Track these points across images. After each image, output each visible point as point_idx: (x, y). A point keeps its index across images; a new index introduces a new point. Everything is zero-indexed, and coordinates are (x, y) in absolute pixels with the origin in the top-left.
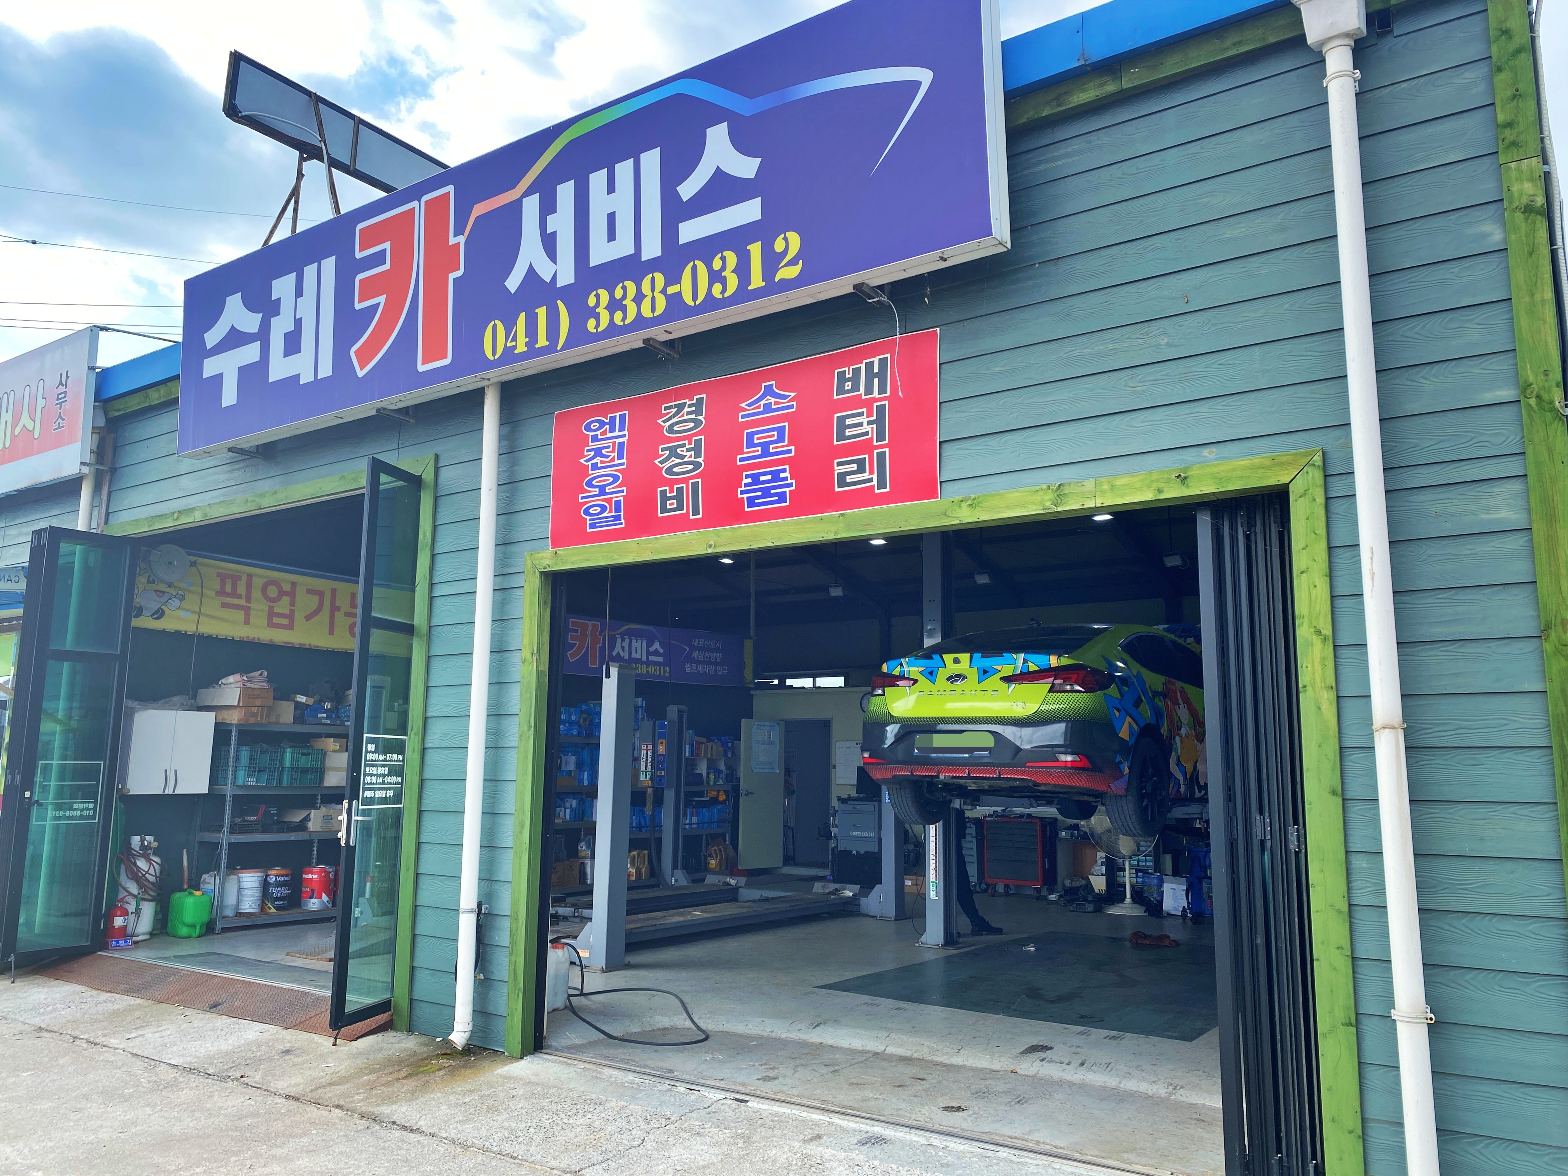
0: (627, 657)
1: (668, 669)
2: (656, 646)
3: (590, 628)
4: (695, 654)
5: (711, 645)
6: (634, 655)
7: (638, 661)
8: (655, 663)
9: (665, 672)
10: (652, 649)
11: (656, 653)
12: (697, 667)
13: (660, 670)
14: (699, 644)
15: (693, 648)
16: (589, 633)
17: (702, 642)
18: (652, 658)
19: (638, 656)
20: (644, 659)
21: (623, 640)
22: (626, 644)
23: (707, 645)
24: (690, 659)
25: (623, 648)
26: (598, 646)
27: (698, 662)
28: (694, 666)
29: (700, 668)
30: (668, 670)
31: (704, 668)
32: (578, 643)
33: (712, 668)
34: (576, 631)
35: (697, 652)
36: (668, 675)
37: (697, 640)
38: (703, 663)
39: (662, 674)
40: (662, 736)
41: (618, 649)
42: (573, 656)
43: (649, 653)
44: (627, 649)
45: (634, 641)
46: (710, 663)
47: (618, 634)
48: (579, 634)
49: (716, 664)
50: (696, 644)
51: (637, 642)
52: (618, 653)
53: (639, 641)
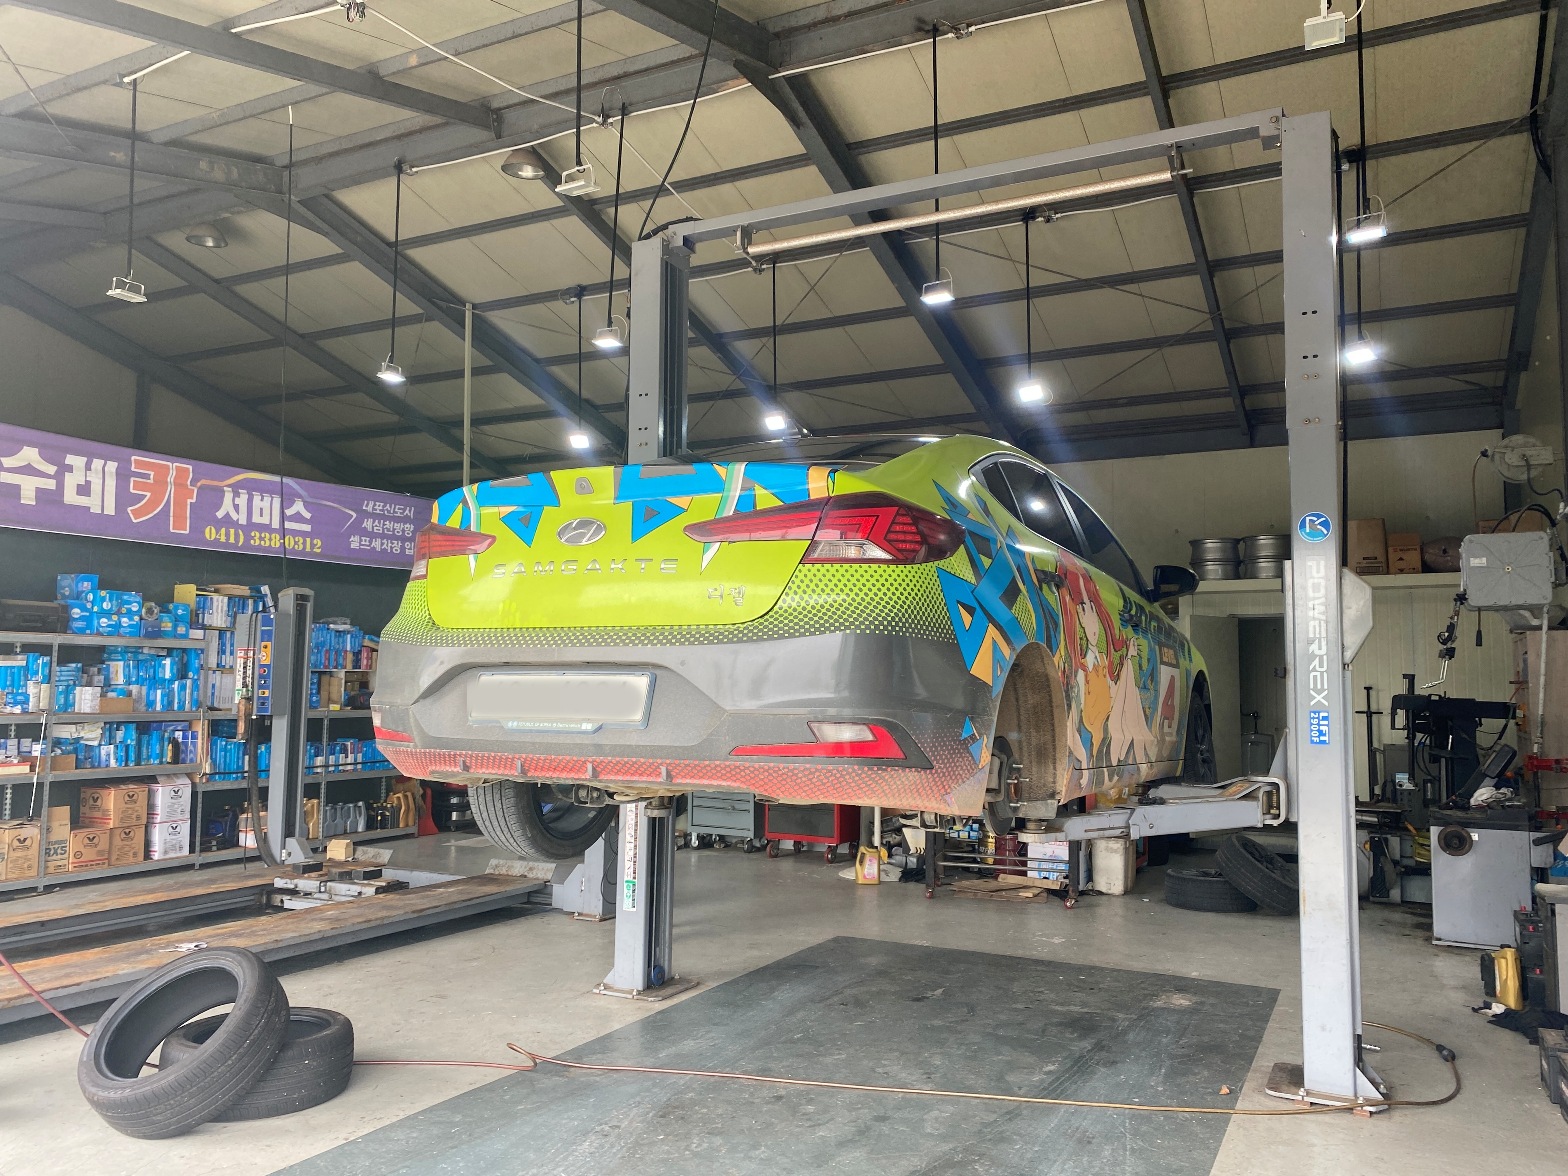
0: (243, 521)
1: (318, 542)
2: (298, 507)
3: (172, 474)
4: (368, 524)
5: (394, 512)
6: (256, 519)
7: (266, 528)
8: (295, 533)
9: (313, 546)
10: (289, 512)
11: (297, 518)
12: (371, 542)
13: (304, 543)
14: (373, 509)
15: (364, 515)
16: (171, 479)
17: (379, 506)
18: (288, 525)
19: (265, 520)
20: (276, 524)
21: (236, 494)
22: (242, 500)
23: (389, 512)
24: (358, 529)
25: (236, 507)
26: (189, 501)
27: (372, 535)
28: (365, 540)
29: (377, 544)
30: (320, 544)
31: (382, 544)
32: (149, 494)
33: (397, 546)
34: (147, 477)
35: (371, 520)
36: (319, 551)
37: (371, 504)
38: (383, 536)
39: (308, 549)
40: (266, 636)
41: (227, 507)
42: (137, 513)
43: (283, 518)
44: (243, 509)
45: (257, 498)
46: (393, 537)
47: (228, 486)
48: (151, 481)
49: (403, 539)
50: (370, 509)
51: (262, 500)
52: (228, 514)
53: (267, 499)
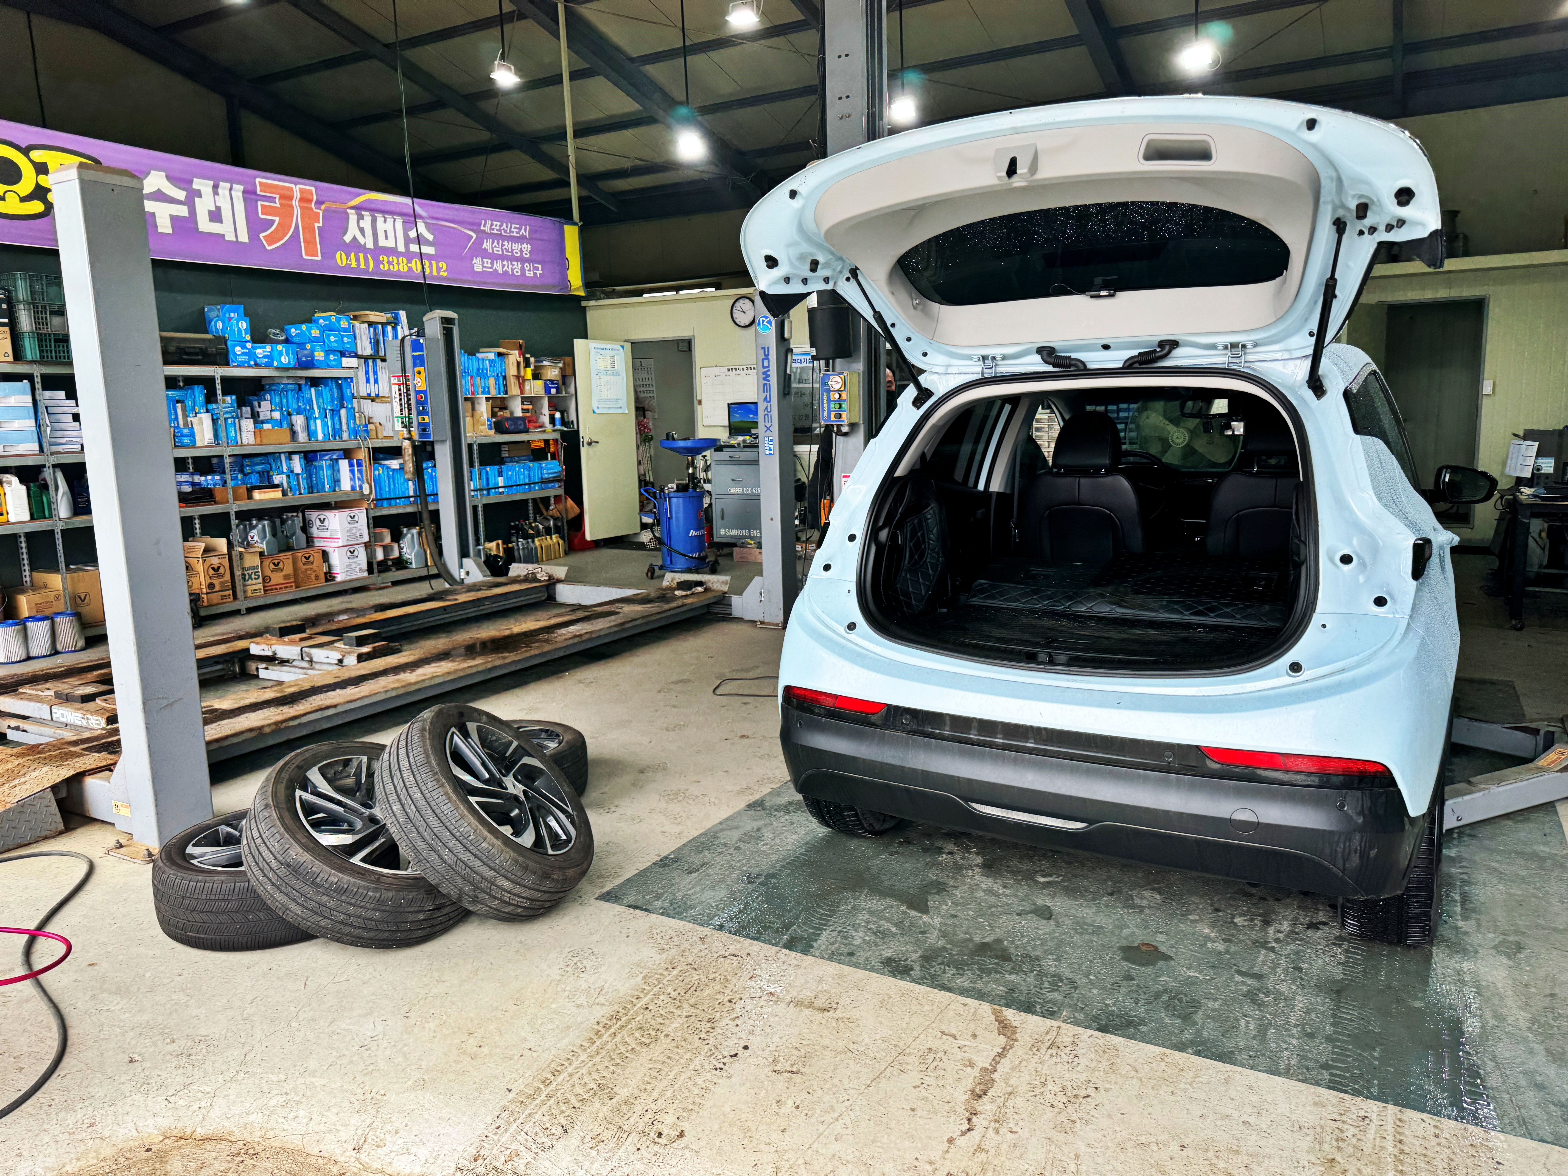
0: (370, 245)
2: (421, 229)
3: (297, 195)
4: (487, 245)
5: (511, 232)
6: (382, 242)
7: (393, 252)
8: (421, 256)
9: (439, 269)
10: (413, 234)
11: (421, 240)
12: (492, 263)
13: (431, 267)
14: (491, 229)
15: (483, 235)
16: (295, 203)
17: (496, 225)
18: (412, 248)
19: (390, 244)
20: (401, 248)
21: (360, 217)
22: (366, 223)
23: (505, 231)
24: (479, 250)
25: (362, 230)
26: (316, 225)
27: (494, 257)
28: (487, 262)
29: (498, 266)
30: (445, 266)
31: (503, 266)
32: (277, 219)
33: (517, 266)
34: (272, 199)
35: (490, 241)
36: (445, 274)
39: (435, 273)
40: (417, 362)
41: (352, 231)
42: (271, 239)
43: (407, 240)
44: (369, 232)
45: (380, 220)
46: (512, 259)
47: (352, 208)
48: (278, 205)
49: (522, 260)
50: (487, 229)
51: (385, 221)
52: (355, 238)
53: (390, 220)
